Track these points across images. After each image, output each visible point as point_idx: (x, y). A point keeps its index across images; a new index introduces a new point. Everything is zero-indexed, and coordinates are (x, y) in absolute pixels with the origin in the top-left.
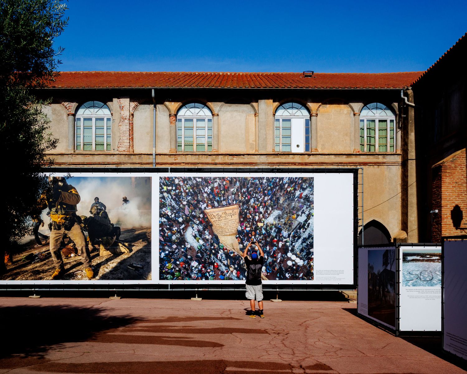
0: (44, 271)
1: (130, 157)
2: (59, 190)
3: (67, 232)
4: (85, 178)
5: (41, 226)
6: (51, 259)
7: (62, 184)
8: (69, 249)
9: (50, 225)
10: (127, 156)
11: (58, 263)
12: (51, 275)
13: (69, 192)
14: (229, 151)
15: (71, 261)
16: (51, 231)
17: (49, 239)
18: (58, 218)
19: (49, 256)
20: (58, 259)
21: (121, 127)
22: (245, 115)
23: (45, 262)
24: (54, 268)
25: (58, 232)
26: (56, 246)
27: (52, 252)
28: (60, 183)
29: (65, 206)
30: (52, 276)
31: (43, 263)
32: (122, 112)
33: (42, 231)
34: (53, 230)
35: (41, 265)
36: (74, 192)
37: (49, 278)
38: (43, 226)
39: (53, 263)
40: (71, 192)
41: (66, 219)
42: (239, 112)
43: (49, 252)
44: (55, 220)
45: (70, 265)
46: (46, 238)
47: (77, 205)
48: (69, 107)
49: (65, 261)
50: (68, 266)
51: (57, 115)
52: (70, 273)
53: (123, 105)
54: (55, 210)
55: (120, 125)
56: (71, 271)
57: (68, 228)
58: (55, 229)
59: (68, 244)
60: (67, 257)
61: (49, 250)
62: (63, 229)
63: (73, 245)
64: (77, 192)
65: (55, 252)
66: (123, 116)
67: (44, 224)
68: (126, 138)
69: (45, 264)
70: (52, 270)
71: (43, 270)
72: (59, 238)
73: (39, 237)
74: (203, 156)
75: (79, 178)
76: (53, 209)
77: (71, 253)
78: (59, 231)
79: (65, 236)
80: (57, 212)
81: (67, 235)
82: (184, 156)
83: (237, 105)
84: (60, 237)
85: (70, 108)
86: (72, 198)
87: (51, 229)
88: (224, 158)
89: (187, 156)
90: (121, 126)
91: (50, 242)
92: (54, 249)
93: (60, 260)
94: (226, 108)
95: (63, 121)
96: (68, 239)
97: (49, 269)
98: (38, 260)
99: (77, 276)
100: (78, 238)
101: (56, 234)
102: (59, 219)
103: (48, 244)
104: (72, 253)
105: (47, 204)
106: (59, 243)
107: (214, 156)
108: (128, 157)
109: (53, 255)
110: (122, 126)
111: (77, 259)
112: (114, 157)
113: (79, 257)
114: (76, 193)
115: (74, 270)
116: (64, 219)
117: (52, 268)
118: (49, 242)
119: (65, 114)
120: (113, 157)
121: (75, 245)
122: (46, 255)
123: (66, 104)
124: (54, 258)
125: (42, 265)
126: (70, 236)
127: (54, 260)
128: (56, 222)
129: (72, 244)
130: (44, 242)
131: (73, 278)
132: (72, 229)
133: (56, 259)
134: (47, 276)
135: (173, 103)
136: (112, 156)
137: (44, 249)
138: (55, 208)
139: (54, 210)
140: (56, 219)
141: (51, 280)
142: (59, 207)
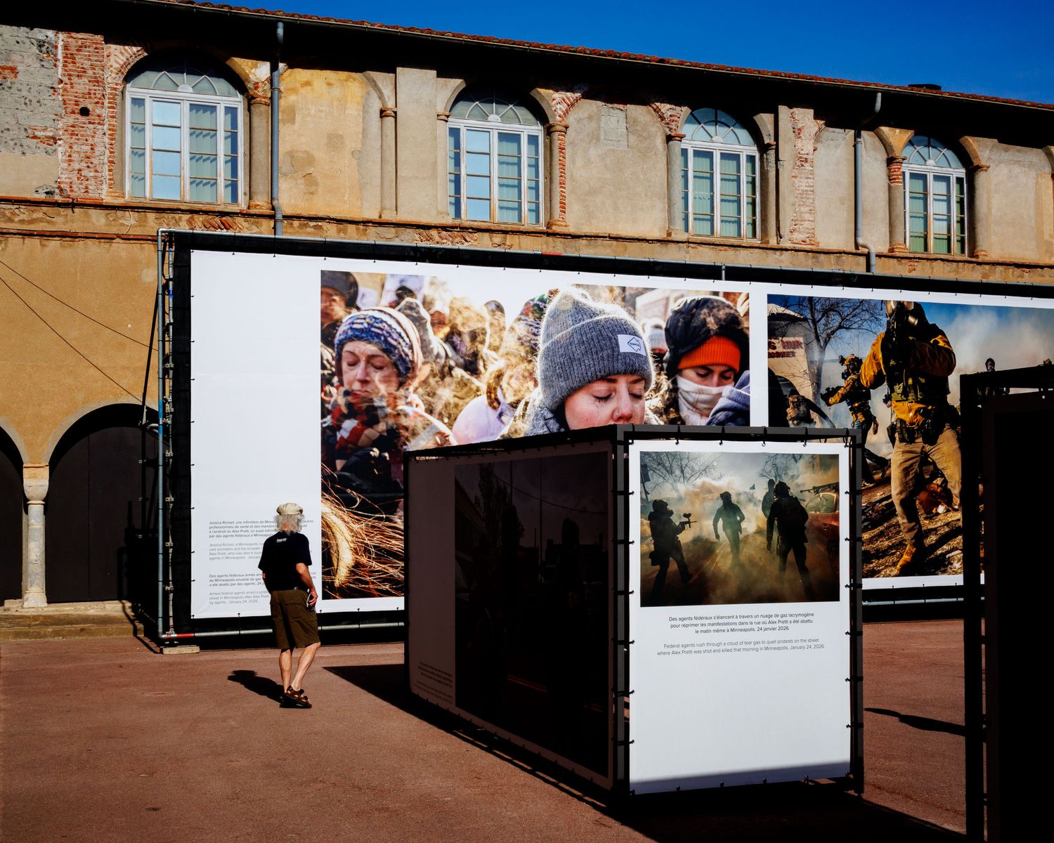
0: (881, 554)
1: (817, 258)
2: (911, 338)
3: (928, 448)
4: (965, 308)
5: (871, 431)
6: (894, 521)
7: (916, 322)
8: (932, 493)
9: (892, 430)
10: (810, 254)
11: (910, 530)
12: (894, 564)
13: (932, 342)
14: (1006, 256)
15: (939, 524)
16: (893, 445)
17: (890, 466)
18: (907, 411)
19: (889, 511)
20: (909, 521)
21: (796, 181)
22: (1034, 173)
23: (881, 528)
24: (901, 544)
25: (909, 447)
26: (905, 485)
27: (896, 500)
28: (911, 319)
29: (923, 381)
30: (898, 566)
31: (876, 531)
32: (799, 144)
33: (874, 445)
34: (897, 442)
35: (872, 537)
36: (941, 344)
37: (892, 571)
38: (875, 432)
39: (900, 531)
40: (937, 342)
41: (925, 413)
42: (1024, 166)
43: (890, 501)
44: (903, 417)
45: (936, 534)
46: (884, 463)
47: (949, 377)
48: (672, 118)
49: (926, 524)
50: (932, 539)
51: (640, 135)
52: (937, 557)
53: (800, 126)
54: (900, 391)
55: (793, 174)
56: (939, 552)
57: (931, 439)
58: (902, 440)
59: (931, 480)
60: (931, 516)
61: (890, 497)
62: (920, 440)
63: (942, 483)
64: (948, 343)
65: (902, 503)
66: (801, 152)
67: (877, 426)
68: (809, 208)
69: (881, 534)
70: (897, 549)
71: (877, 550)
72: (912, 465)
73: (868, 461)
74: (967, 264)
75: (952, 309)
76: (896, 387)
77: (937, 506)
78: (911, 446)
79: (924, 458)
80: (905, 393)
81: (928, 456)
82: (929, 262)
83: (1019, 147)
84: (914, 460)
85: (673, 121)
86: (939, 360)
87: (893, 440)
88: (1005, 272)
89: (935, 263)
90: (796, 177)
91: (892, 475)
92: (901, 493)
93: (913, 524)
94: (998, 155)
95: (656, 154)
96: (932, 467)
97: (890, 547)
98: (866, 524)
99: (952, 564)
100: (951, 464)
101: (904, 452)
102: (911, 414)
103: (886, 481)
104: (940, 504)
105: (885, 373)
106: (911, 477)
107: (987, 267)
108: (813, 257)
109: (898, 509)
110: (798, 179)
111: (950, 520)
112: (783, 257)
113: (955, 513)
114: (946, 346)
115: (946, 547)
116: (922, 415)
117: (897, 545)
118: (890, 473)
119: (659, 134)
120: (781, 254)
121: (945, 482)
122: (883, 510)
123: (665, 108)
124: (901, 520)
125: (875, 536)
126: (934, 458)
127: (900, 522)
128: (905, 422)
129: (939, 481)
130: (878, 476)
131: (943, 569)
132: (939, 440)
133: (905, 521)
134: (886, 567)
135: (898, 131)
136: (778, 253)
137: (879, 495)
138: (901, 385)
139: (899, 388)
140: (903, 413)
141: (896, 576)
142: (910, 381)
